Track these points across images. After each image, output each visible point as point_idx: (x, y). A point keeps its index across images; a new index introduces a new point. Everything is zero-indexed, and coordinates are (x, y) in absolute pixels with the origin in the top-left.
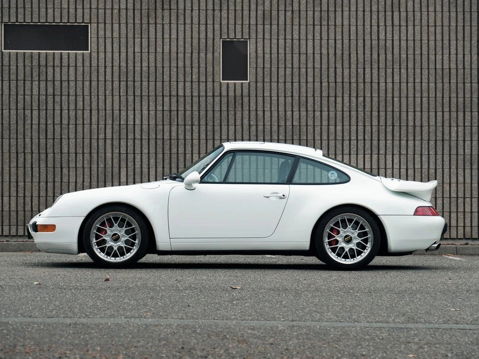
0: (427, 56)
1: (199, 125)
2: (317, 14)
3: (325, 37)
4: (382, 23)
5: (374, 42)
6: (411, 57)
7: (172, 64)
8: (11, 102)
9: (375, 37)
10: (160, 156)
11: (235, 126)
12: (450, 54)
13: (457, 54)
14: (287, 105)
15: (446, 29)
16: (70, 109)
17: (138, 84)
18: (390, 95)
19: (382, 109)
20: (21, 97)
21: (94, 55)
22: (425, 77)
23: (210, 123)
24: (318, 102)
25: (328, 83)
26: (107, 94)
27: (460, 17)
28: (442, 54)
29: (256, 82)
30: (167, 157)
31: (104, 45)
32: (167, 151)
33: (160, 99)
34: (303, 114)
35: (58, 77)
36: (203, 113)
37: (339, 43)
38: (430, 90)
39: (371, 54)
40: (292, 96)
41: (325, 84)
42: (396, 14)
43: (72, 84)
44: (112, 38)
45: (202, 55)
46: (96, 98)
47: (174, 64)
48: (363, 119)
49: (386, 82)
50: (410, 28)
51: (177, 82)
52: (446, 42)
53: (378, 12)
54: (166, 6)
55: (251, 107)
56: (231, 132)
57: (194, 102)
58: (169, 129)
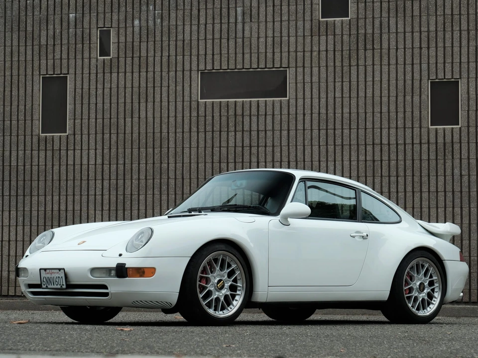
1: (405, 176)
7: (375, 110)
8: (207, 155)
11: (445, 176)
16: (267, 161)
17: (338, 132)
20: (216, 150)
21: (293, 102)
23: (417, 174)
26: (306, 144)
29: (468, 126)
31: (302, 91)
33: (362, 148)
35: (254, 127)
36: (409, 163)
43: (269, 134)
44: (312, 83)
45: (408, 98)
46: (295, 149)
47: (377, 109)
51: (381, 129)
54: (369, 46)
55: (462, 155)
56: (441, 183)
57: (399, 150)
58: (372, 181)
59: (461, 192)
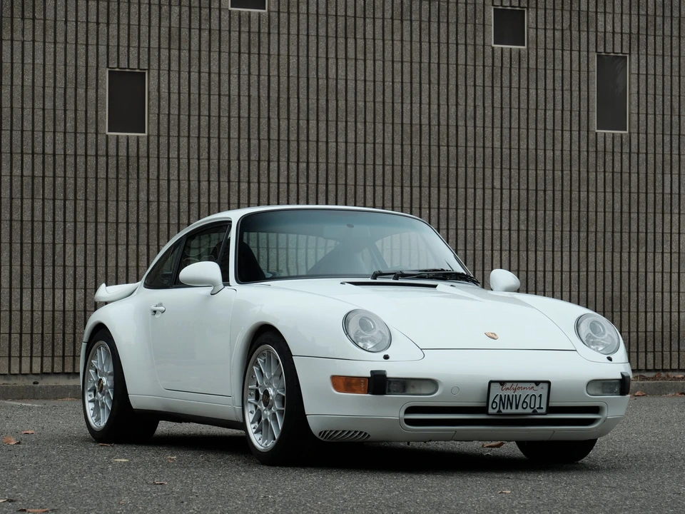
0: (391, 104)
1: (75, 199)
2: (244, 36)
3: (254, 71)
4: (332, 55)
5: (321, 82)
6: (370, 105)
7: (36, 104)
9: (322, 74)
10: (17, 247)
11: (128, 202)
12: (421, 104)
13: (430, 104)
14: (201, 172)
15: (416, 66)
18: (342, 161)
19: (332, 180)
22: (388, 135)
23: (92, 197)
24: (244, 168)
25: (259, 140)
27: (435, 50)
28: (411, 103)
29: (159, 136)
30: (27, 249)
32: (27, 240)
33: (17, 157)
34: (224, 185)
36: (81, 181)
37: (274, 80)
38: (395, 155)
39: (318, 100)
40: (209, 159)
41: (254, 142)
42: (351, 41)
45: (81, 91)
47: (38, 104)
48: (305, 195)
49: (337, 142)
50: (370, 63)
51: (44, 132)
52: (416, 86)
53: (327, 37)
54: (28, 14)
55: (150, 174)
56: (122, 212)
57: (67, 164)
58: (30, 205)
59: (148, 224)
